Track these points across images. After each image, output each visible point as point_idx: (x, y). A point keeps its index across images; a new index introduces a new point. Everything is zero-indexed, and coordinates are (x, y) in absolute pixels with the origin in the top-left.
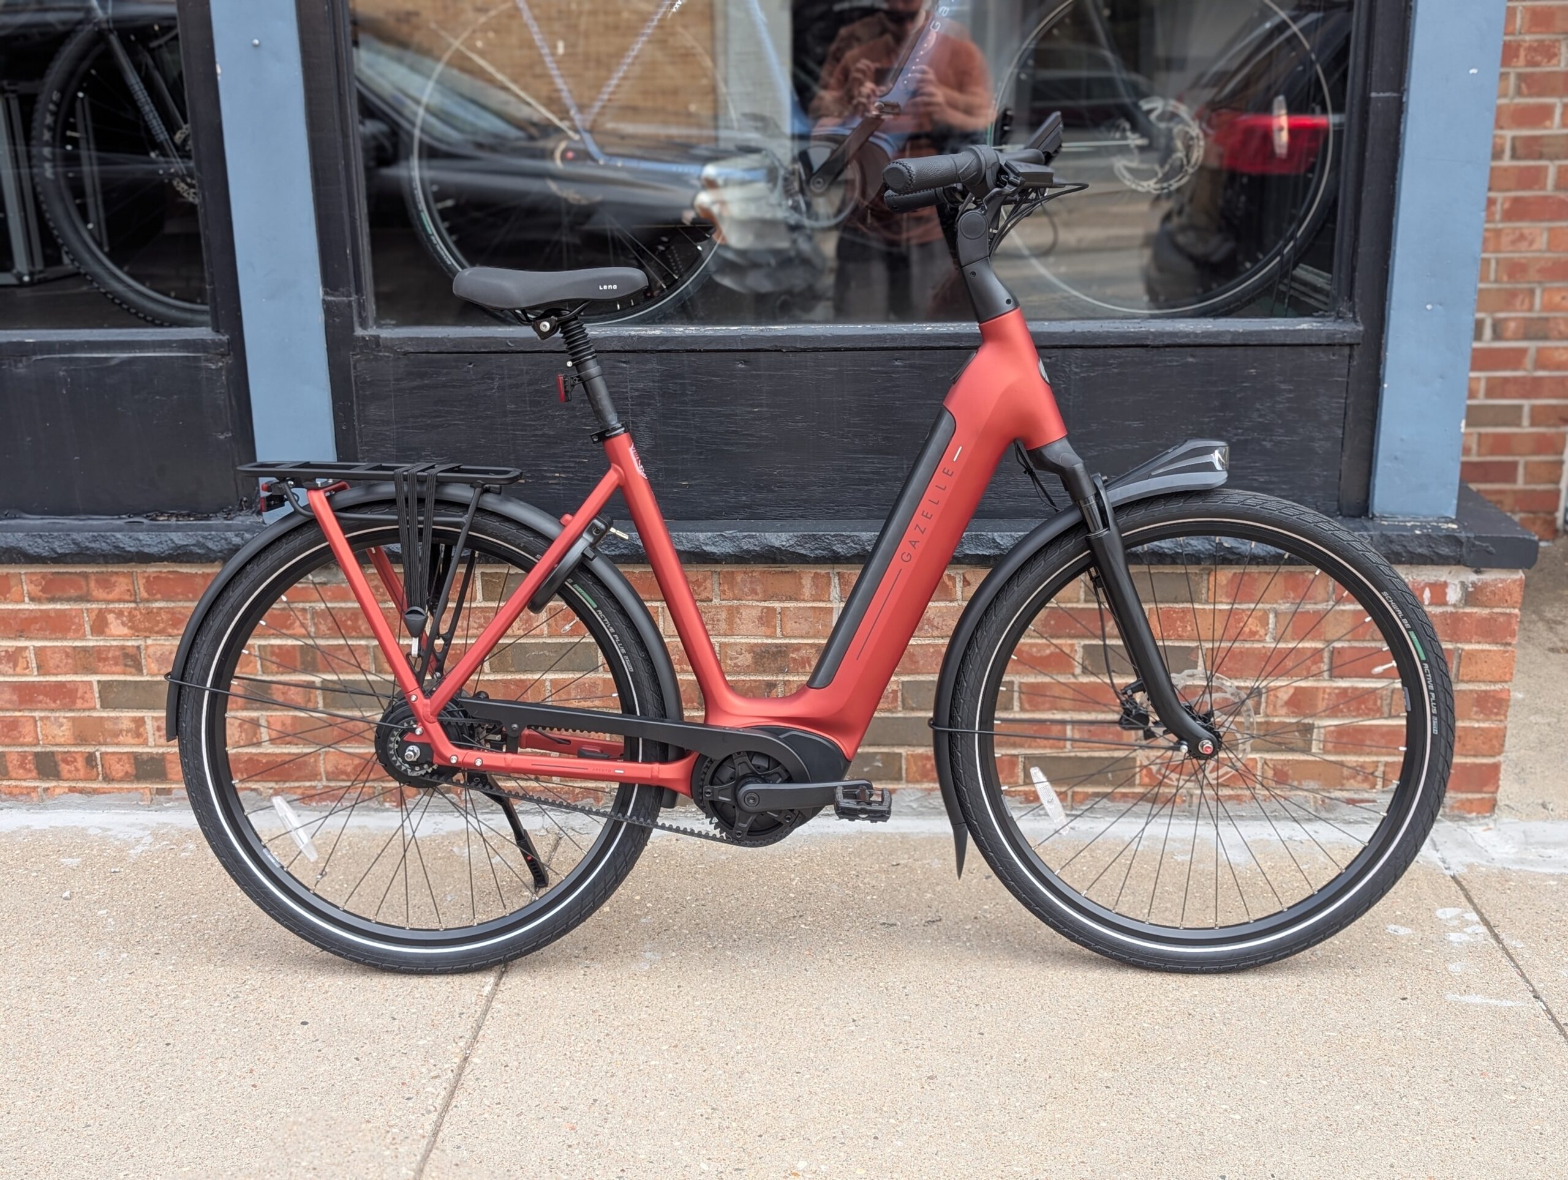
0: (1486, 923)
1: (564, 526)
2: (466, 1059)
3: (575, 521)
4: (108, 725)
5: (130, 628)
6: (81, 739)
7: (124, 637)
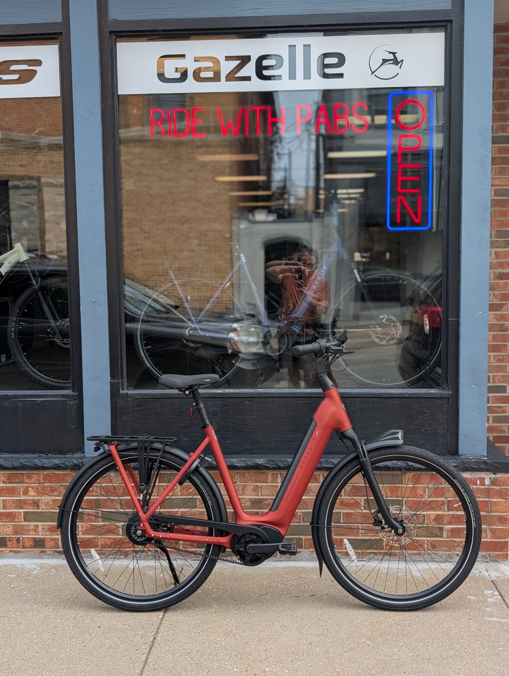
0: (501, 595)
1: (191, 457)
2: (155, 638)
3: (194, 455)
4: (26, 528)
5: (36, 493)
6: (16, 533)
7: (34, 496)
